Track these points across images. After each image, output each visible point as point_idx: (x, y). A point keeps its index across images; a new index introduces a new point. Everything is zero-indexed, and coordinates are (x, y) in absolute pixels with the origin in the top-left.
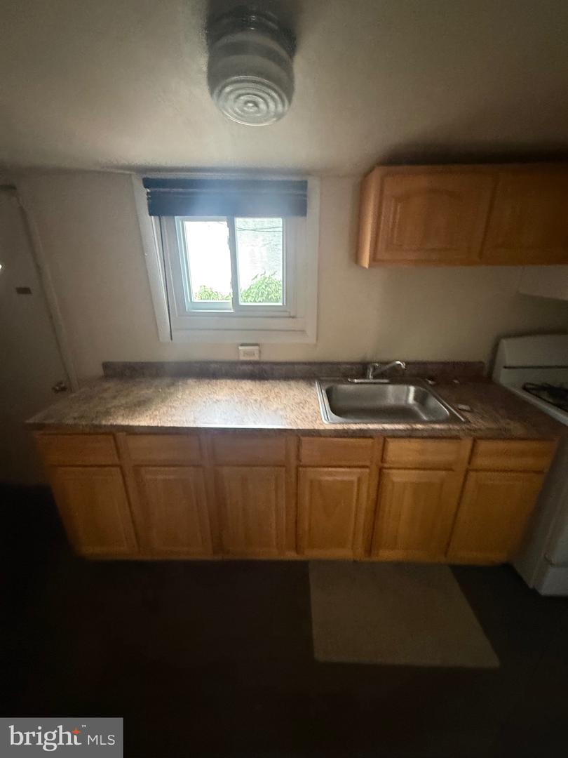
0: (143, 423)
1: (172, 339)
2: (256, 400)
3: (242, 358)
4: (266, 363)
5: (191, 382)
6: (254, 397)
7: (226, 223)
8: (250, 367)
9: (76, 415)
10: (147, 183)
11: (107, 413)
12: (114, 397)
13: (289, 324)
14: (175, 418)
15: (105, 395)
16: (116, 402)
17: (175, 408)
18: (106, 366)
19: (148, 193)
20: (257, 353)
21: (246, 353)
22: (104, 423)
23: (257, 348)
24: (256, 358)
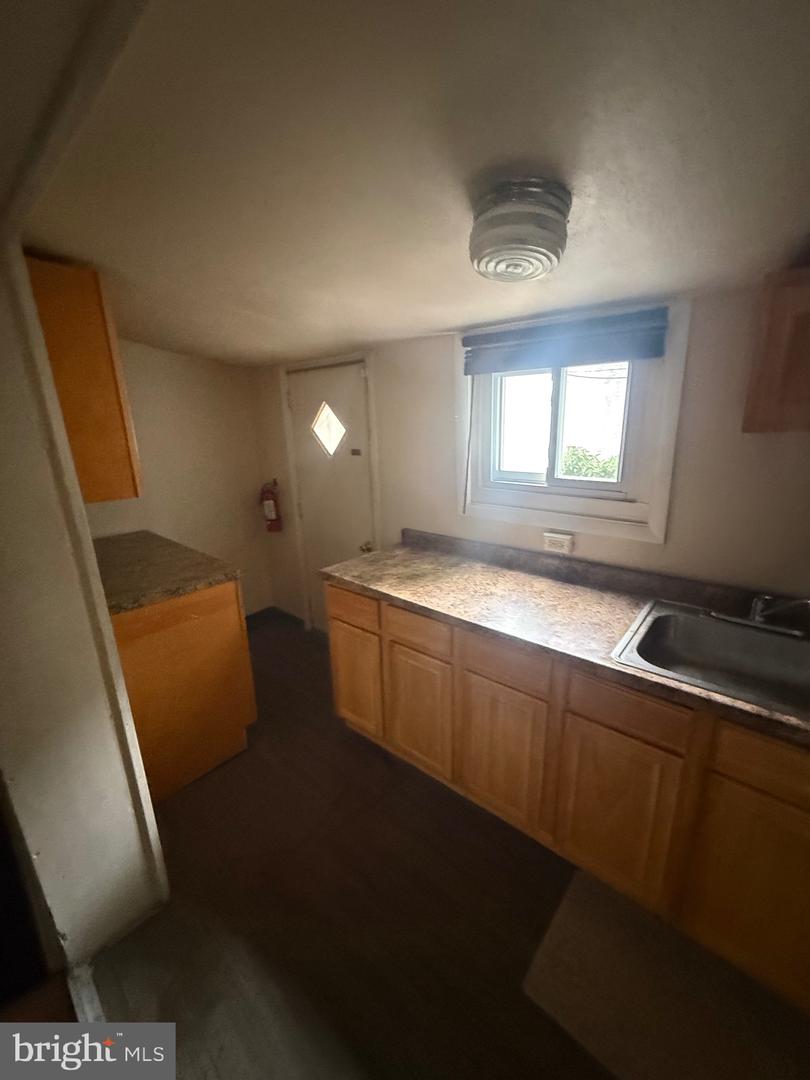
0: (402, 597)
1: (464, 512)
2: (537, 605)
3: (547, 548)
4: (580, 561)
5: (478, 566)
6: (538, 601)
7: (550, 375)
8: (556, 562)
9: (356, 574)
10: (466, 342)
11: (380, 579)
12: (395, 566)
13: (624, 510)
14: (433, 600)
15: (390, 562)
16: (394, 571)
17: (441, 589)
18: (405, 533)
19: (467, 352)
20: (567, 543)
21: (553, 543)
22: (371, 587)
23: (569, 537)
24: (565, 551)
